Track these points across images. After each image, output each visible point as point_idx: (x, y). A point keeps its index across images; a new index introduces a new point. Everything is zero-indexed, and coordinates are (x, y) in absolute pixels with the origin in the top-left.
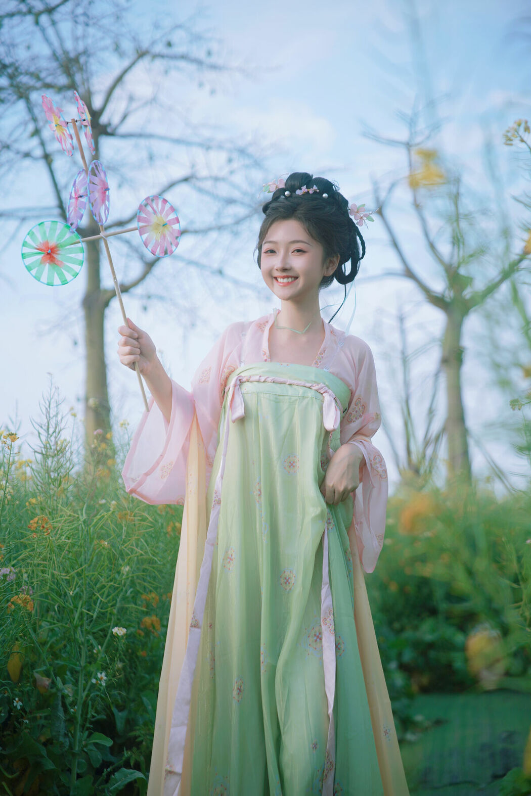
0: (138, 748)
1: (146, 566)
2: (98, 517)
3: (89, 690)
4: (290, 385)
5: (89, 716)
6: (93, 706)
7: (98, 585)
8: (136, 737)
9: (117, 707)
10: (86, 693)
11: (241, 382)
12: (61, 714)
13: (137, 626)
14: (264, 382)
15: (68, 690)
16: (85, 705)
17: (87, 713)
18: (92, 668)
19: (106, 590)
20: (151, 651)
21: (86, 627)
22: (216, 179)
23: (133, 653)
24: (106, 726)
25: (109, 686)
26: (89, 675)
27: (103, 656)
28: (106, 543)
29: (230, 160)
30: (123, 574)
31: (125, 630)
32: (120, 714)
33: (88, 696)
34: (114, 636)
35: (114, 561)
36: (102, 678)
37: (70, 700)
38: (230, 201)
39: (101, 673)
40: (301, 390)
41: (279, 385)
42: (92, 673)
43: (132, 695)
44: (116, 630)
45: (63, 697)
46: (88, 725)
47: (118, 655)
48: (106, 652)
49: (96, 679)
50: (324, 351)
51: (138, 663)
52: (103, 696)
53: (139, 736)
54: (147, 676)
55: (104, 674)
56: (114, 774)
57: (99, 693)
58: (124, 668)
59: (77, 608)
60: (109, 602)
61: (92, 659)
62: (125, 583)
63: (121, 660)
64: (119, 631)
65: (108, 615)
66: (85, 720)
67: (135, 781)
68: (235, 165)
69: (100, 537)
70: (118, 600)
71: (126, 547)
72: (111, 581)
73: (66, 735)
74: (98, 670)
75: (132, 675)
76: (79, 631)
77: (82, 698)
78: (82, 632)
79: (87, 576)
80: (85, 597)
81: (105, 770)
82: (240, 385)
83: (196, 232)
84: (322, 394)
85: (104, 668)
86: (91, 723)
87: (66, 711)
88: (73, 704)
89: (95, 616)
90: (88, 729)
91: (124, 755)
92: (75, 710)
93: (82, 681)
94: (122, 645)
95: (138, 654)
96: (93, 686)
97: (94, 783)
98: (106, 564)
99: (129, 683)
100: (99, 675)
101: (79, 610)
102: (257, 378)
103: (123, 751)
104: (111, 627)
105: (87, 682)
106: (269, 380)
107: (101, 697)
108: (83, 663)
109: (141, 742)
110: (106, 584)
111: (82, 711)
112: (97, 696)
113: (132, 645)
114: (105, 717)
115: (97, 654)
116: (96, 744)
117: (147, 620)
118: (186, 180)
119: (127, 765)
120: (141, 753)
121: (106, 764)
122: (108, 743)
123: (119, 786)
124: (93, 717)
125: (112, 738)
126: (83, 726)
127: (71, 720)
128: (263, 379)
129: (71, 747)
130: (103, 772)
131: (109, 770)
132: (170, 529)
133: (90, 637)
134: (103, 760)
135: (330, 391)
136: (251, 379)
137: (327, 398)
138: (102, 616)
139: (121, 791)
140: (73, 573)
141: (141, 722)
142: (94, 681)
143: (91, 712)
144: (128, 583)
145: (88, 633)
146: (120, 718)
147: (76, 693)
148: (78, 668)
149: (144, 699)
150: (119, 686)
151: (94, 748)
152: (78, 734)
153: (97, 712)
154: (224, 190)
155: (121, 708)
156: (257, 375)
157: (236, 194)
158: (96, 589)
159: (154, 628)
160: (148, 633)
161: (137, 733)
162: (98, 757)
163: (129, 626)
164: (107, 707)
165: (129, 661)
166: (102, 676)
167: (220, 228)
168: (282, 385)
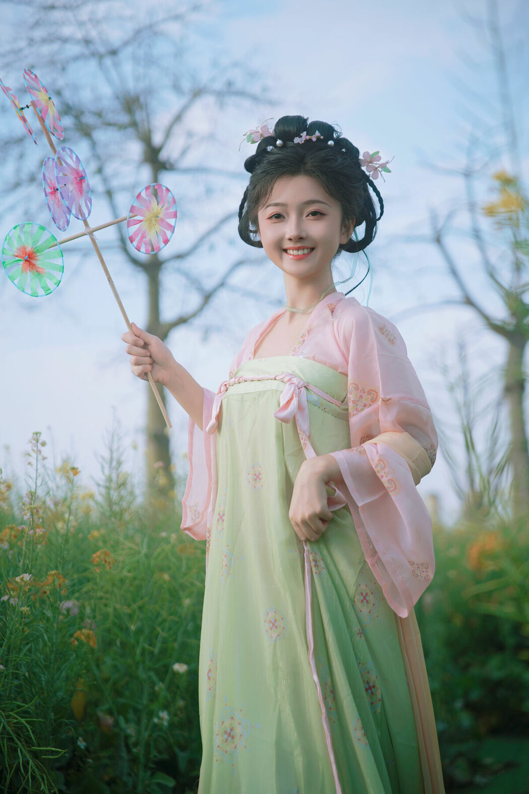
2: (159, 549)
3: (151, 730)
5: (151, 756)
6: (155, 746)
7: (160, 619)
9: (179, 747)
10: (148, 733)
11: (227, 388)
12: (124, 754)
15: (131, 730)
16: (147, 746)
17: (149, 753)
18: (154, 707)
19: (167, 625)
21: (148, 663)
23: (193, 690)
24: (169, 766)
25: (172, 725)
26: (151, 714)
27: (165, 694)
28: (167, 576)
30: (184, 607)
31: (185, 667)
32: (182, 754)
33: (150, 736)
34: (176, 674)
35: (174, 594)
36: (164, 717)
37: (132, 740)
39: (163, 713)
42: (154, 712)
43: (192, 734)
44: (176, 667)
45: (127, 737)
46: (151, 765)
47: (179, 693)
48: (168, 690)
49: (159, 718)
50: (309, 333)
52: (165, 736)
55: (165, 713)
57: (161, 733)
58: (185, 706)
59: (139, 643)
60: (170, 636)
61: (154, 697)
62: (186, 617)
63: (183, 698)
64: (180, 668)
65: (169, 650)
66: (148, 760)
69: (162, 570)
70: (179, 634)
71: (186, 580)
72: (172, 614)
73: (129, 775)
74: (159, 709)
75: (193, 713)
76: (141, 667)
77: (144, 738)
78: (144, 668)
79: (149, 610)
80: (147, 631)
84: (286, 383)
85: (166, 707)
86: (154, 763)
87: (129, 751)
88: (136, 744)
89: (157, 652)
90: (151, 769)
92: (138, 751)
93: (144, 721)
94: (183, 683)
96: (155, 725)
98: (166, 596)
99: (190, 721)
100: (161, 714)
101: (140, 645)
102: (233, 380)
104: (172, 663)
105: (149, 722)
107: (163, 738)
108: (145, 702)
110: (166, 618)
111: (145, 751)
112: (159, 736)
113: (192, 681)
114: (167, 757)
115: (158, 691)
116: (158, 784)
122: (171, 783)
124: (156, 757)
125: (175, 778)
126: (146, 766)
127: (134, 760)
129: (135, 787)
133: (152, 674)
135: (295, 379)
137: (287, 387)
138: (164, 651)
140: (135, 606)
142: (156, 720)
143: (154, 753)
144: (189, 616)
145: (149, 669)
146: (182, 758)
147: (139, 733)
148: (140, 707)
150: (181, 726)
151: (157, 788)
152: (141, 773)
153: (160, 752)
155: (183, 748)
158: (157, 623)
163: (190, 661)
164: (170, 748)
165: (190, 698)
166: (164, 715)
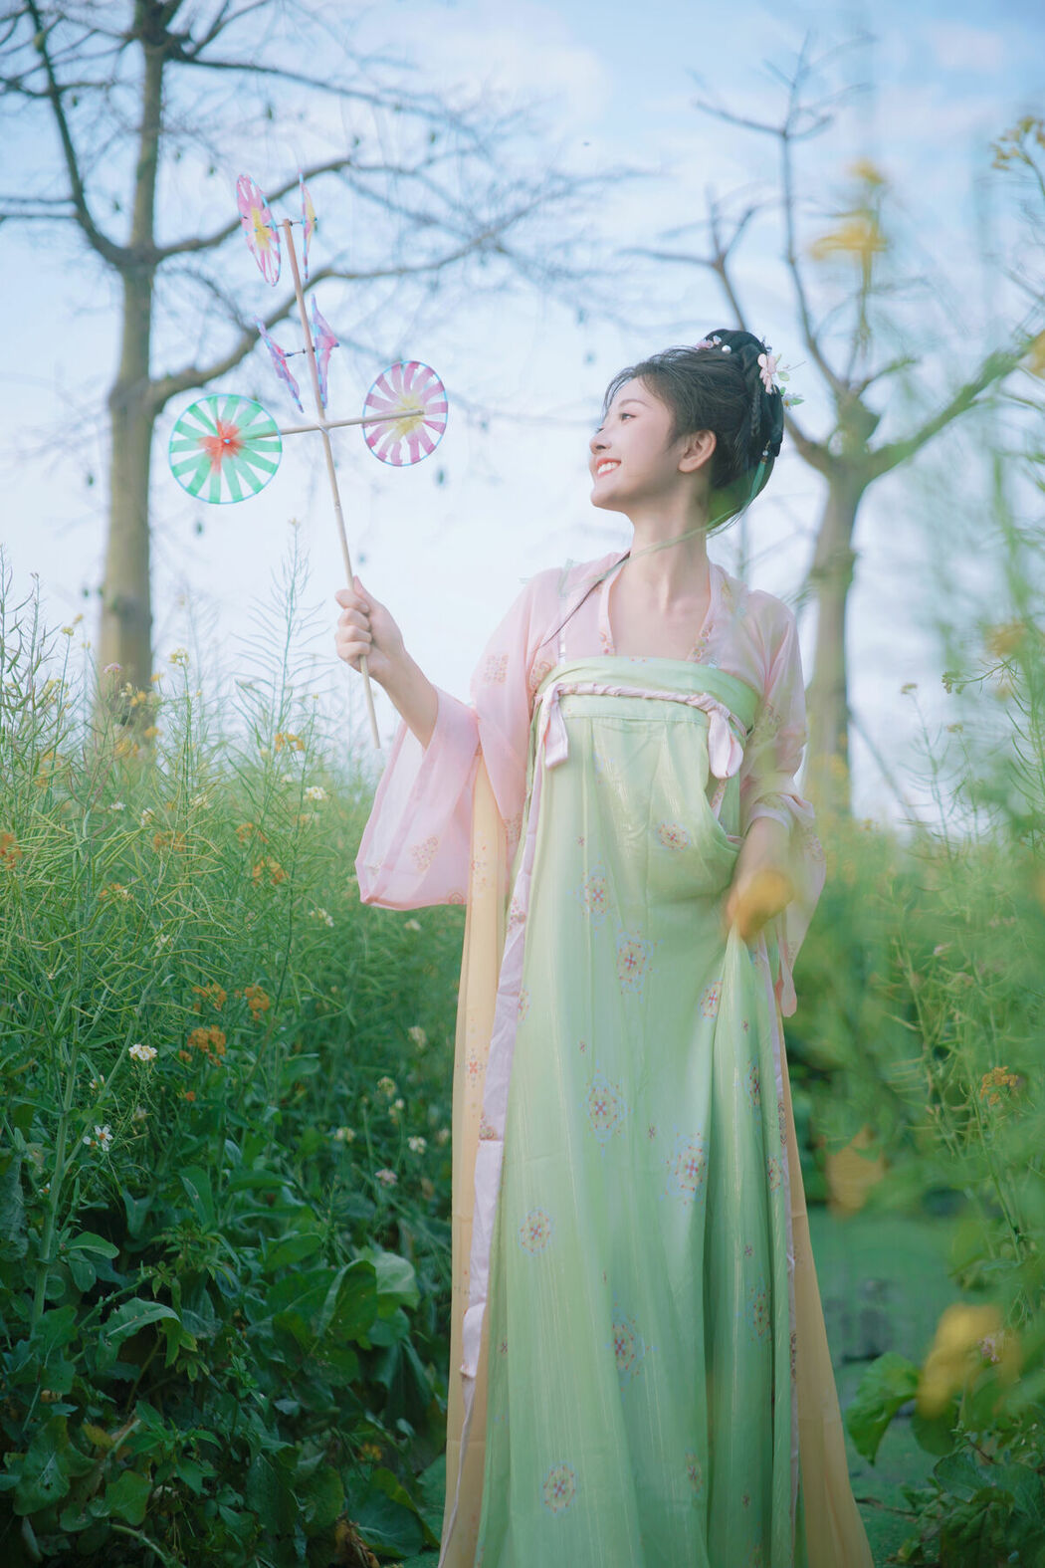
0: (168, 1264)
1: (203, 938)
2: (112, 839)
3: (78, 1156)
4: (650, 699)
5: (73, 1204)
6: (83, 1185)
7: (106, 965)
8: (165, 1245)
9: (131, 1190)
10: (70, 1162)
11: (560, 695)
12: (18, 1194)
13: (180, 1043)
14: (603, 695)
15: (34, 1154)
16: (67, 1184)
17: (70, 1198)
18: (85, 1116)
19: (120, 975)
20: (205, 1092)
21: (76, 1038)
22: (400, 172)
23: (168, 1093)
24: (107, 1222)
25: (117, 1151)
26: (78, 1128)
27: (109, 1096)
28: (125, 892)
29: (433, 138)
30: (156, 948)
31: (154, 1051)
32: (136, 1203)
33: (74, 1166)
34: (137, 1062)
35: (139, 927)
36: (102, 1137)
37: (39, 1170)
38: (425, 220)
39: (102, 1128)
40: (669, 709)
41: (629, 700)
42: (85, 1125)
43: (161, 1172)
44: (135, 1050)
45: (25, 1166)
46: (71, 1218)
47: (138, 1097)
48: (114, 1087)
49: (92, 1137)
50: (710, 630)
51: (177, 1113)
52: (104, 1169)
53: (172, 1244)
54: (193, 1138)
55: (106, 1129)
56: (118, 1308)
57: (96, 1164)
58: (148, 1121)
59: (62, 1001)
60: (125, 994)
61: (84, 1099)
62: (160, 964)
63: (145, 1106)
64: (143, 1052)
65: (123, 1018)
66: (67, 1208)
67: (159, 1323)
68: (440, 148)
69: (119, 876)
70: (144, 992)
71: (164, 902)
72: (131, 959)
73: (23, 1233)
74: (95, 1121)
75: (165, 1134)
76: (62, 1044)
77: (62, 1171)
78: (68, 1047)
79: (85, 948)
80: (78, 981)
81: (101, 1298)
82: (559, 701)
83: (350, 276)
84: (706, 713)
85: (108, 1119)
86: (78, 1214)
87: (28, 1189)
88: (44, 1179)
89: (96, 1017)
90: (70, 1224)
91: (140, 1273)
92: (50, 1190)
93: (63, 1140)
94: (146, 1078)
95: (180, 1096)
96: (86, 1148)
97: (77, 1321)
98: (122, 929)
99: (157, 1149)
100: (98, 1131)
101: (64, 1004)
102: (589, 687)
103: (139, 1266)
104: (127, 1043)
105: (74, 1141)
106: (612, 690)
107: (100, 1172)
108: (67, 1105)
109: (177, 1254)
110: (121, 964)
111: (61, 1191)
112: (93, 1169)
113: (167, 1077)
114: (107, 1206)
115: (96, 1090)
116: (85, 1252)
117: (201, 1034)
118: (336, 167)
119: (145, 1291)
120: (174, 1272)
121: (103, 1287)
122: (111, 1252)
123: (127, 1329)
124: (83, 1204)
125: (118, 1244)
126: (61, 1219)
127: (40, 1207)
128: (600, 689)
129: (35, 1250)
130: (97, 1301)
131: (108, 1299)
132: (258, 872)
133: (85, 1058)
134: (98, 1279)
135: (721, 706)
136: (580, 690)
137: (716, 720)
138: (109, 1019)
139: (130, 1340)
140: (57, 940)
141: (177, 1219)
142: (87, 1140)
143: (79, 1199)
144: (166, 963)
145: (81, 1049)
146: (136, 1212)
147: (50, 1160)
148: (57, 1115)
149: (186, 1181)
150: (138, 1154)
151: (82, 1257)
152: (51, 1232)
153: (91, 1197)
154: (413, 195)
155: (138, 1193)
156: (589, 682)
157: (438, 208)
158: (100, 971)
159: (213, 1049)
160: (200, 1058)
161: (169, 1238)
162: (87, 1275)
163: (164, 1041)
164: (111, 1189)
165: (161, 1108)
166: (104, 1132)
167: (402, 272)
168: (635, 700)
